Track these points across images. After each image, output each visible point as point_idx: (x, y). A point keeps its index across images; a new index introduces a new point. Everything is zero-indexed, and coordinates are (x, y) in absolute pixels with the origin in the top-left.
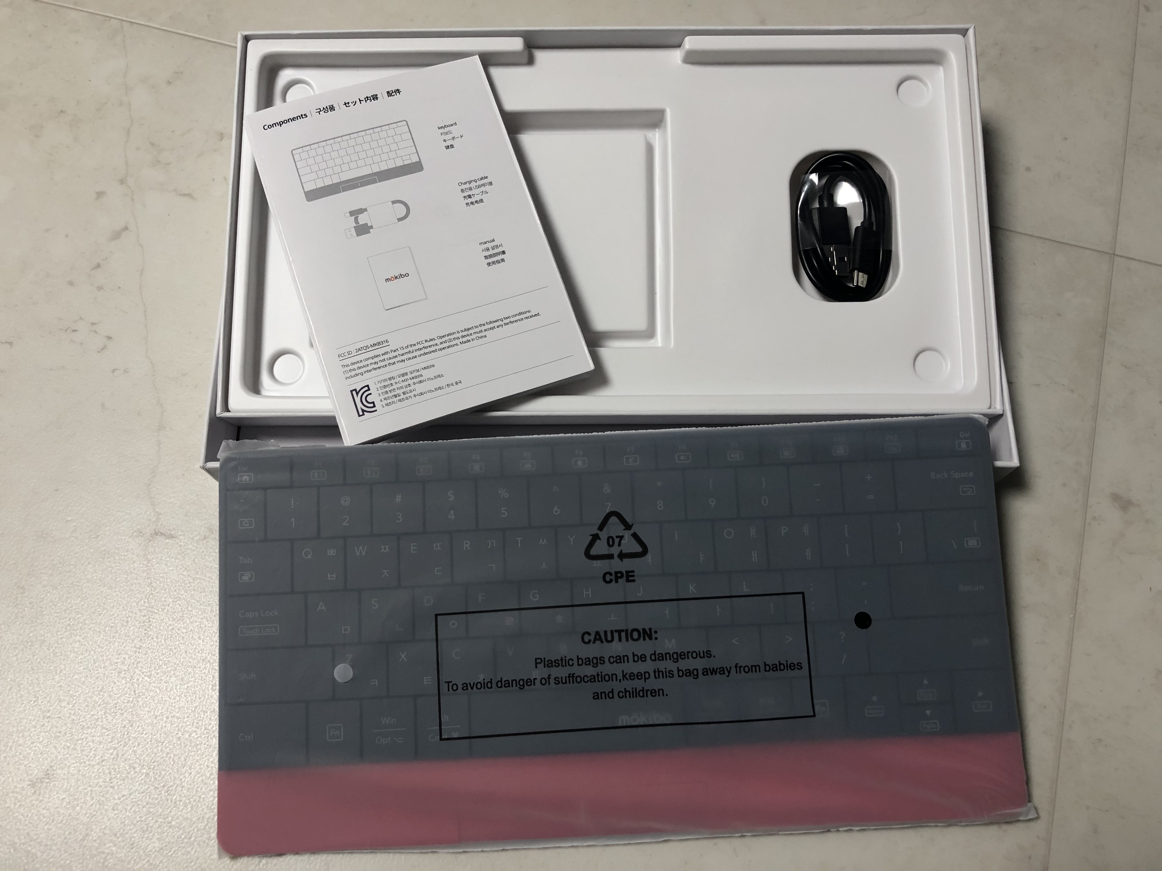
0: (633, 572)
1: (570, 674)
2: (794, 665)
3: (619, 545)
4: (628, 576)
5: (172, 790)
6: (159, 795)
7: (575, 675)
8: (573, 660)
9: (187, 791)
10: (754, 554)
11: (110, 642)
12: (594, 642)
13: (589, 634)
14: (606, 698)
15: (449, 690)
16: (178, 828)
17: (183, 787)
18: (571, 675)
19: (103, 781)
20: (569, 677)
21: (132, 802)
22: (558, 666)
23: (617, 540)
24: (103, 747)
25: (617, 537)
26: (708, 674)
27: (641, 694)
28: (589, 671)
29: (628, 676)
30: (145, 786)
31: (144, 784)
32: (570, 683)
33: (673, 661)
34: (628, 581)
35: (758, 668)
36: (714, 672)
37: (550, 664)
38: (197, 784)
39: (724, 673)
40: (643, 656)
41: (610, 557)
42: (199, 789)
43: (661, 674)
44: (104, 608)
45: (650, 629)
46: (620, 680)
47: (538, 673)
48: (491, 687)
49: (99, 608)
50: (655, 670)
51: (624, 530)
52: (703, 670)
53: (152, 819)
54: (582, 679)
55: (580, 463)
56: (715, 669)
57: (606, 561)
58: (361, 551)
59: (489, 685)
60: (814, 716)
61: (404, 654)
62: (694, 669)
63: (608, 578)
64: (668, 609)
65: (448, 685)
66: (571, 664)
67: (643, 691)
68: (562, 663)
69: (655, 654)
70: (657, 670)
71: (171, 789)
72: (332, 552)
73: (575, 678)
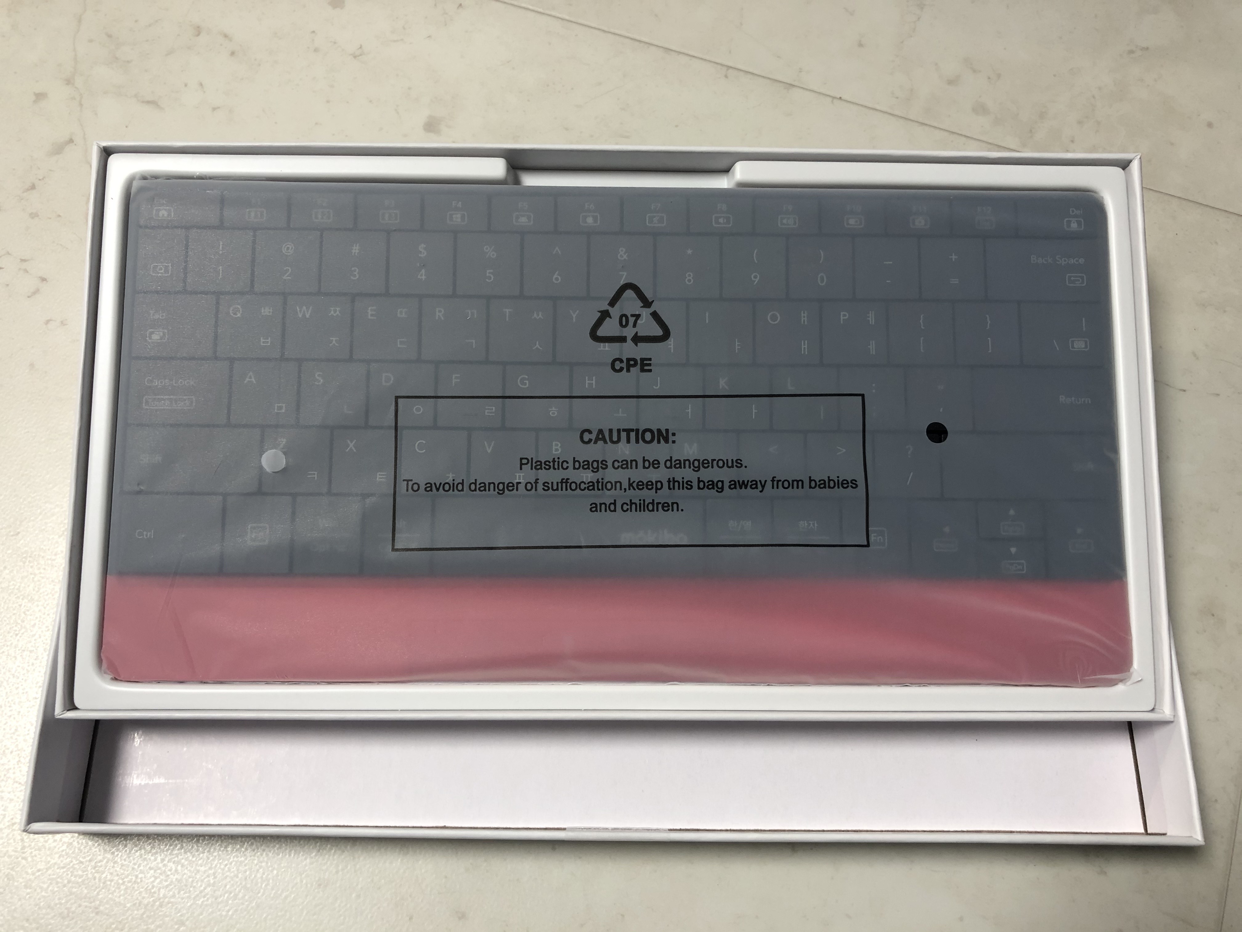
0: (650, 359)
1: (564, 479)
2: (848, 483)
3: (635, 325)
4: (643, 365)
5: (101, 866)
6: (84, 872)
7: (570, 481)
8: (567, 463)
9: (120, 868)
10: (804, 345)
11: (28, 671)
12: (596, 442)
13: (590, 432)
14: (606, 511)
15: (407, 490)
16: (107, 915)
17: (115, 863)
18: (564, 481)
19: (13, 851)
20: (562, 482)
21: (49, 879)
22: (549, 469)
23: (632, 320)
24: (15, 806)
25: (632, 316)
26: (735, 488)
27: (651, 507)
28: (588, 476)
29: (635, 485)
30: (67, 859)
31: (65, 857)
32: (562, 490)
33: (693, 470)
34: (643, 370)
35: (800, 483)
36: (743, 485)
37: (539, 465)
38: (134, 859)
39: (756, 488)
40: (656, 462)
41: (622, 339)
42: (136, 867)
43: (676, 484)
44: (21, 626)
45: (667, 430)
46: (625, 489)
47: (521, 477)
48: (462, 490)
49: (16, 626)
50: (669, 479)
51: (642, 307)
52: (730, 482)
53: (75, 902)
54: (578, 486)
55: (590, 220)
56: (746, 482)
57: (617, 345)
58: (304, 312)
59: (460, 487)
60: (868, 545)
61: (354, 442)
62: (719, 481)
63: (618, 366)
64: (691, 406)
65: (408, 484)
66: (565, 467)
67: (653, 503)
68: (554, 465)
69: (671, 460)
70: (671, 480)
71: (99, 864)
72: (266, 311)
73: (568, 484)
